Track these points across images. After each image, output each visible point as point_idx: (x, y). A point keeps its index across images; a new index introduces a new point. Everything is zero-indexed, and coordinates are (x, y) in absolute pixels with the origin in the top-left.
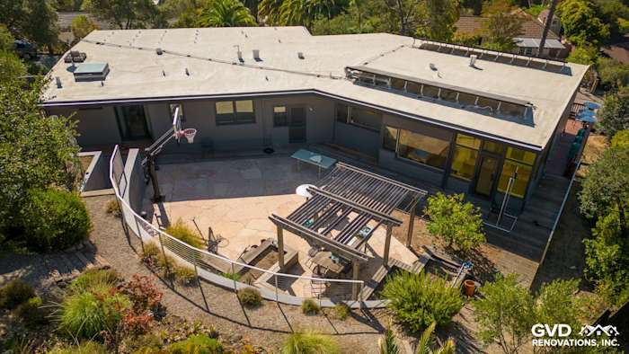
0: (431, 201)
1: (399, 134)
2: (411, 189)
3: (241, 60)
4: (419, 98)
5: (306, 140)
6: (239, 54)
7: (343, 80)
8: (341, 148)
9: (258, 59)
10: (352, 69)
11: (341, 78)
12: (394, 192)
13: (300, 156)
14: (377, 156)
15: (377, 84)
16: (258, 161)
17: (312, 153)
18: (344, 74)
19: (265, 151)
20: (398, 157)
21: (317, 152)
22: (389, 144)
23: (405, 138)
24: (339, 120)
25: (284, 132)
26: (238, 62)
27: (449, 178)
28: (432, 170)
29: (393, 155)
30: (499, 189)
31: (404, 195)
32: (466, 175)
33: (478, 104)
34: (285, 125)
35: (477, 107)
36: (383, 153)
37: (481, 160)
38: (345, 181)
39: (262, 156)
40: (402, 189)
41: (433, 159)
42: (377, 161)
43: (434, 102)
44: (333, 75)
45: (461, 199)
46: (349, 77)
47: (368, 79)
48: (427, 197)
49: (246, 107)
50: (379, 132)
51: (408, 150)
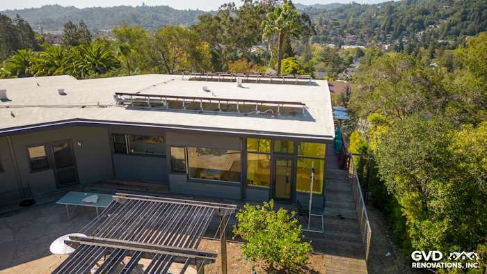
0: (240, 216)
1: (187, 153)
2: (216, 206)
4: (201, 113)
5: (78, 183)
7: (113, 107)
8: (125, 183)
10: (121, 94)
11: (111, 106)
12: (196, 216)
13: (70, 200)
14: (166, 182)
15: (152, 106)
17: (86, 194)
18: (114, 102)
19: (22, 204)
20: (190, 178)
21: (94, 192)
22: (178, 167)
23: (194, 161)
24: (116, 152)
25: (49, 175)
27: (248, 190)
28: (229, 185)
29: (185, 177)
30: (297, 190)
31: (209, 216)
32: (263, 183)
33: (258, 110)
34: (47, 167)
35: (259, 112)
36: (173, 177)
37: (273, 166)
39: (17, 212)
40: (204, 210)
41: (225, 175)
42: (169, 189)
43: (216, 114)
44: (100, 104)
45: (272, 206)
46: (121, 103)
47: (141, 103)
48: (237, 211)
50: (165, 157)
51: (198, 171)
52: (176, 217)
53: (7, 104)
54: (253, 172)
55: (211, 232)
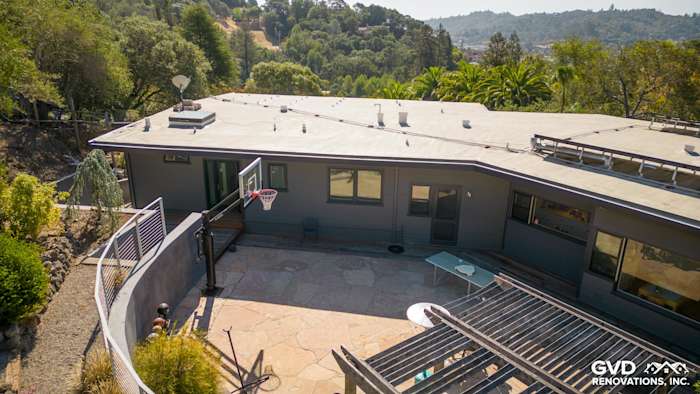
1: (623, 249)
3: (381, 124)
4: (670, 189)
5: (455, 244)
6: (380, 116)
7: (526, 154)
8: (514, 263)
9: (404, 124)
10: (543, 138)
11: (523, 151)
13: (440, 261)
14: (576, 282)
15: (585, 163)
16: (375, 261)
17: (461, 261)
18: (529, 146)
19: (391, 249)
20: (618, 289)
21: (471, 261)
22: (603, 266)
23: (633, 264)
24: (514, 217)
25: (424, 224)
26: (376, 124)
29: (609, 285)
34: (427, 214)
36: (589, 279)
39: (385, 256)
41: (688, 306)
42: (577, 294)
44: (511, 147)
46: (539, 150)
47: (566, 155)
49: (370, 186)
50: (584, 244)
51: (636, 284)
53: (405, 129)
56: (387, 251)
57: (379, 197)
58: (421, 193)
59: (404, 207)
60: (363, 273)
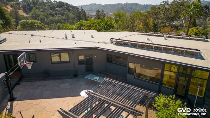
0: (157, 99)
1: (136, 66)
2: (146, 92)
3: (66, 38)
4: (144, 49)
5: (93, 71)
6: (66, 35)
7: (109, 44)
8: (109, 74)
9: (73, 37)
10: (113, 39)
11: (108, 43)
12: (136, 94)
13: (89, 77)
14: (125, 77)
15: (124, 45)
16: (69, 80)
17: (95, 76)
18: (109, 41)
19: (74, 76)
20: (136, 77)
21: (98, 76)
22: (131, 71)
23: (138, 70)
24: (108, 62)
25: (83, 67)
26: (65, 38)
27: (162, 88)
29: (133, 76)
30: (189, 93)
31: (142, 95)
32: (170, 86)
34: (83, 64)
35: (173, 52)
36: (129, 76)
37: (177, 79)
38: (108, 87)
39: (72, 78)
40: (140, 92)
41: (152, 79)
42: (126, 80)
43: (151, 51)
44: (105, 42)
45: (174, 98)
46: (112, 42)
47: (120, 43)
48: (155, 96)
49: (65, 57)
50: (126, 66)
51: (139, 75)
52: (128, 92)
53: (74, 39)
54: (166, 80)
55: (142, 103)
56: (73, 77)
57: (68, 60)
58: (81, 58)
59: (77, 63)
60: (66, 85)
